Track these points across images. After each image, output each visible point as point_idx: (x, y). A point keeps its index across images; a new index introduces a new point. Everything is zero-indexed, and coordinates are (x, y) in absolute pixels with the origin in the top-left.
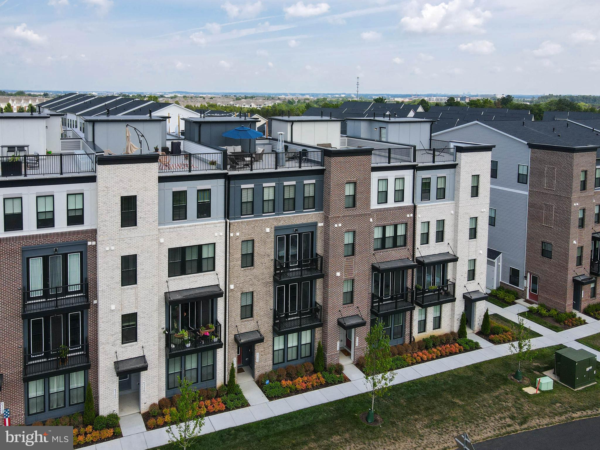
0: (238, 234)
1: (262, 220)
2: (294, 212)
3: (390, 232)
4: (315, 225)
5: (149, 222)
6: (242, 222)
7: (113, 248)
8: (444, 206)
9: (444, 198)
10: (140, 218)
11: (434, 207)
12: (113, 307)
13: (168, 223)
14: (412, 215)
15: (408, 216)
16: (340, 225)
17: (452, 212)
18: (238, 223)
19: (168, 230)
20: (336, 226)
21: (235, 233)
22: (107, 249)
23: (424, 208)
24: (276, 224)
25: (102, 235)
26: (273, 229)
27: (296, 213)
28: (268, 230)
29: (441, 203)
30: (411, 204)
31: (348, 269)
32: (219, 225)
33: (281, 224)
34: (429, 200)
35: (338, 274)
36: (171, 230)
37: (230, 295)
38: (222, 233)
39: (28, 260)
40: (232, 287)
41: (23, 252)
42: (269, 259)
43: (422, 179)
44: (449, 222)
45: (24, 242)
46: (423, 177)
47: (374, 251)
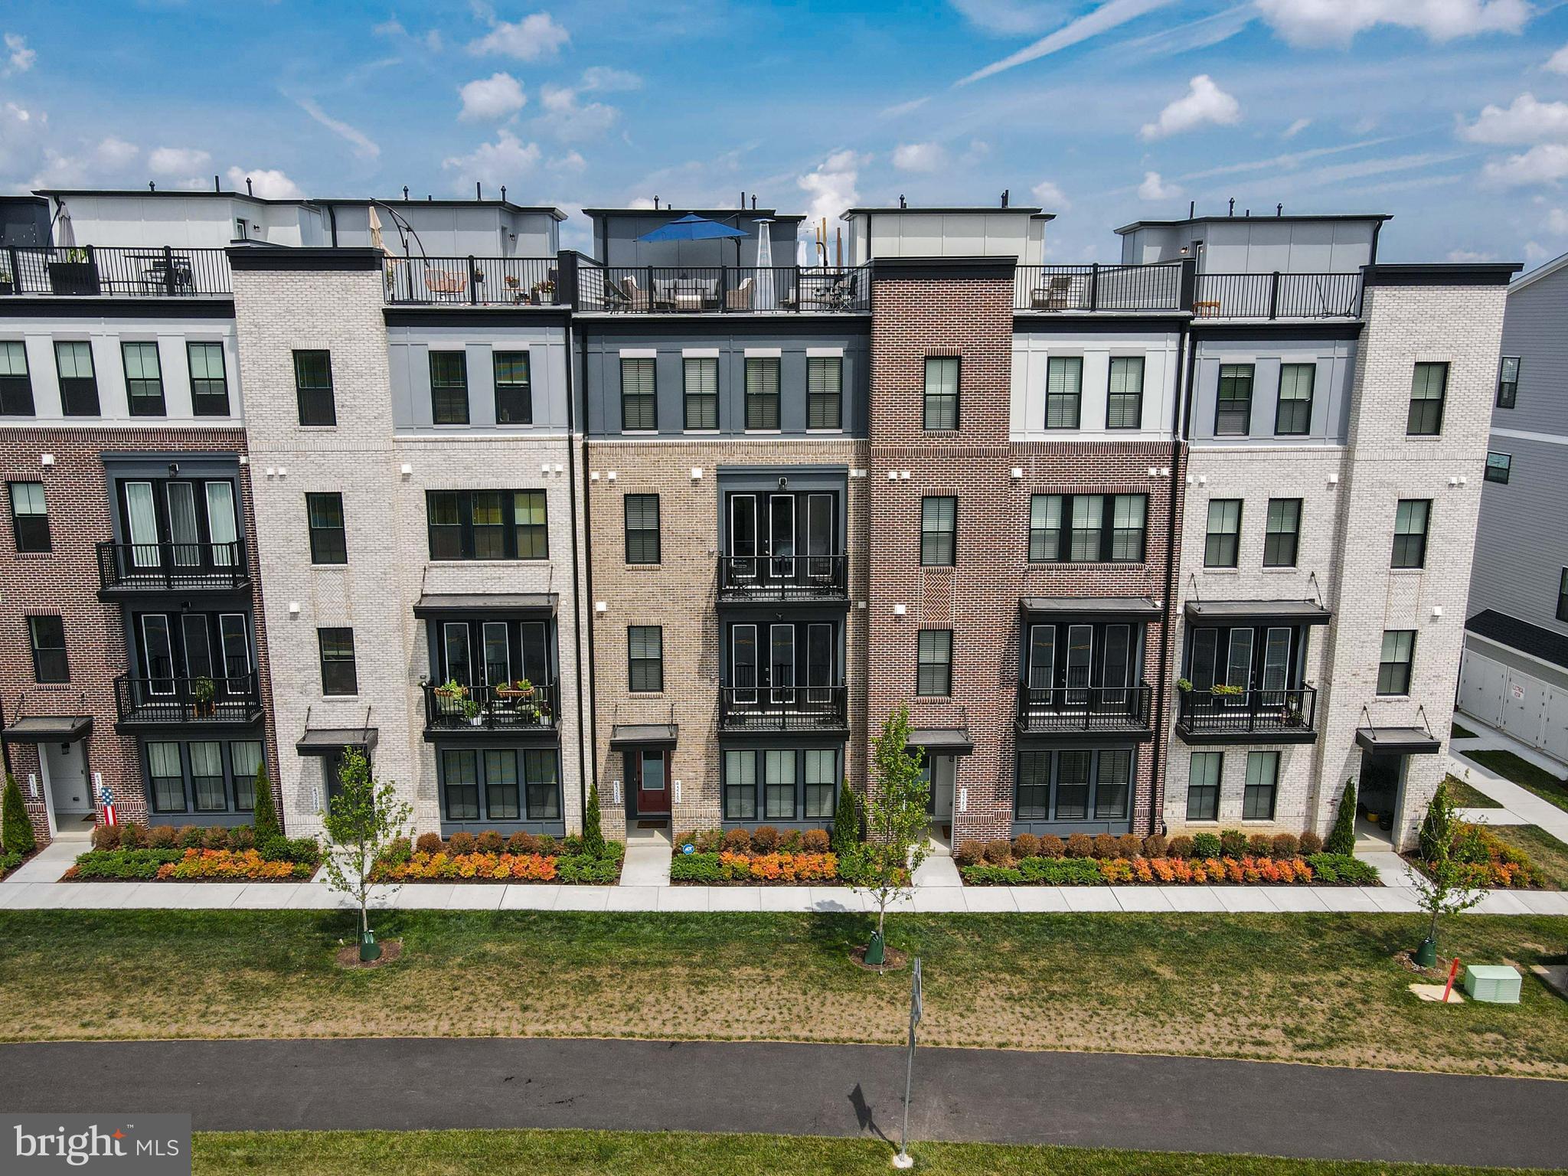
0: (612, 475)
1: (678, 446)
2: (779, 432)
3: (1087, 518)
5: (365, 417)
6: (621, 446)
7: (282, 471)
8: (1302, 455)
9: (1307, 432)
10: (343, 406)
11: (1262, 456)
12: (294, 607)
13: (422, 429)
14: (1166, 471)
15: (1153, 473)
16: (906, 475)
17: (1334, 478)
18: (611, 446)
19: (421, 445)
20: (893, 475)
21: (603, 472)
22: (270, 471)
23: (1219, 456)
24: (720, 458)
25: (256, 439)
26: (713, 473)
27: (782, 435)
28: (697, 473)
29: (1290, 445)
30: (1167, 438)
31: (937, 599)
32: (552, 444)
33: (737, 460)
34: (1247, 434)
35: (900, 609)
36: (429, 446)
37: (595, 627)
38: (562, 466)
39: (120, 483)
40: (600, 606)
41: (108, 463)
42: (703, 549)
43: (1222, 367)
44: (1319, 507)
45: (103, 444)
46: (1222, 362)
47: (1029, 562)
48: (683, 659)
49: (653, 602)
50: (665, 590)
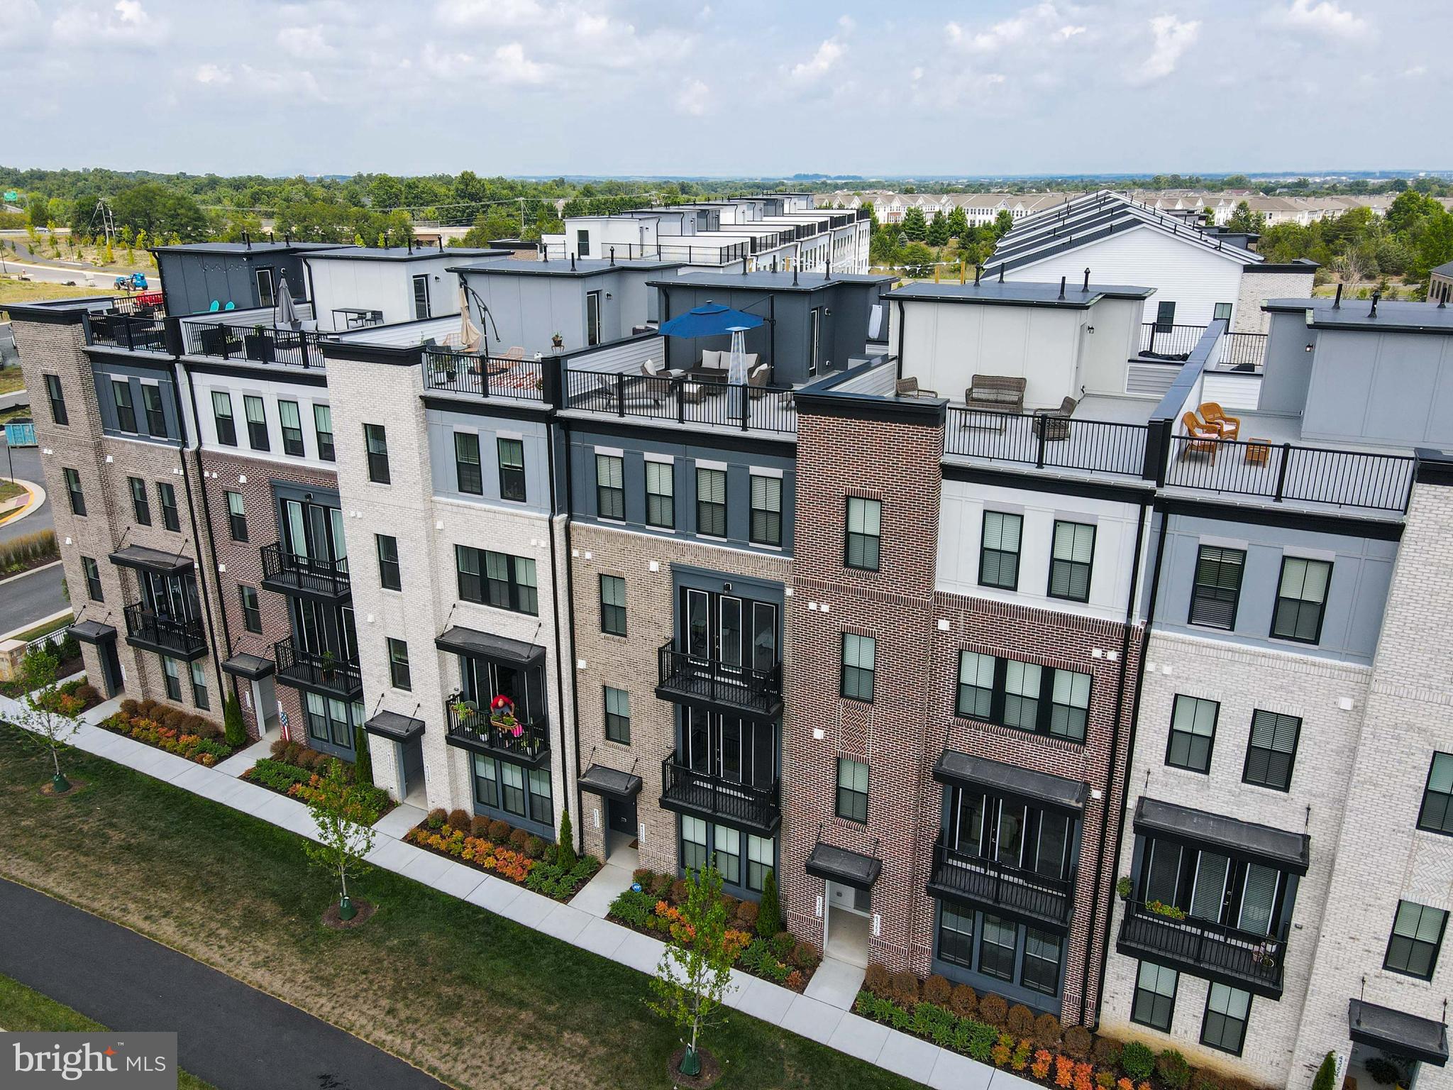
0: (588, 555)
1: (640, 538)
2: (725, 540)
3: (1024, 681)
4: (779, 588)
5: (408, 482)
6: (595, 531)
9: (1316, 642)
10: (395, 470)
11: (1247, 659)
13: (448, 495)
14: (1113, 656)
15: (1097, 653)
16: (825, 608)
17: (1346, 704)
18: (588, 530)
19: (449, 508)
20: (812, 606)
21: (582, 551)
22: (353, 514)
23: (1192, 649)
24: (673, 557)
25: (344, 487)
26: (667, 568)
27: (727, 544)
28: (654, 566)
29: (1290, 655)
30: (1121, 619)
31: (854, 733)
32: (537, 523)
33: (686, 560)
34: (1232, 629)
35: (818, 734)
36: (455, 509)
37: (578, 680)
38: (545, 543)
39: (283, 502)
40: (581, 664)
41: (274, 487)
42: (660, 633)
43: (1201, 547)
44: (1323, 732)
45: (271, 472)
46: (1202, 542)
47: (955, 716)
48: (645, 724)
49: (621, 670)
50: (631, 663)
